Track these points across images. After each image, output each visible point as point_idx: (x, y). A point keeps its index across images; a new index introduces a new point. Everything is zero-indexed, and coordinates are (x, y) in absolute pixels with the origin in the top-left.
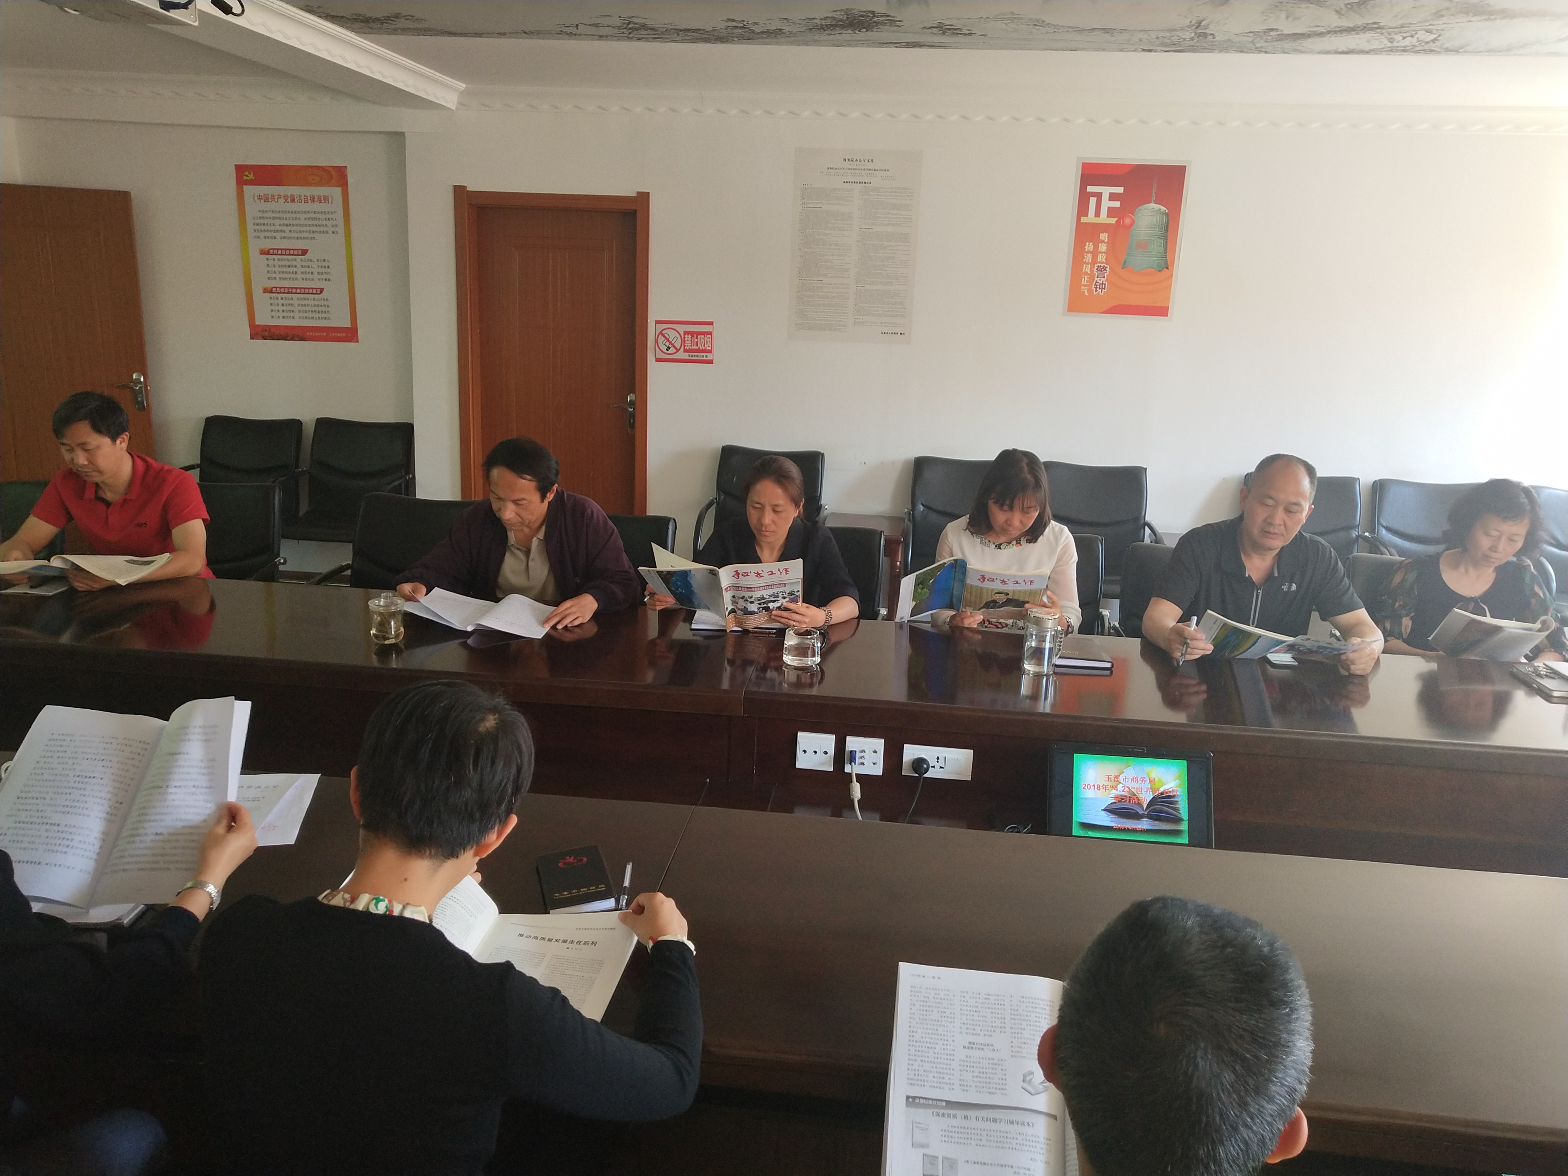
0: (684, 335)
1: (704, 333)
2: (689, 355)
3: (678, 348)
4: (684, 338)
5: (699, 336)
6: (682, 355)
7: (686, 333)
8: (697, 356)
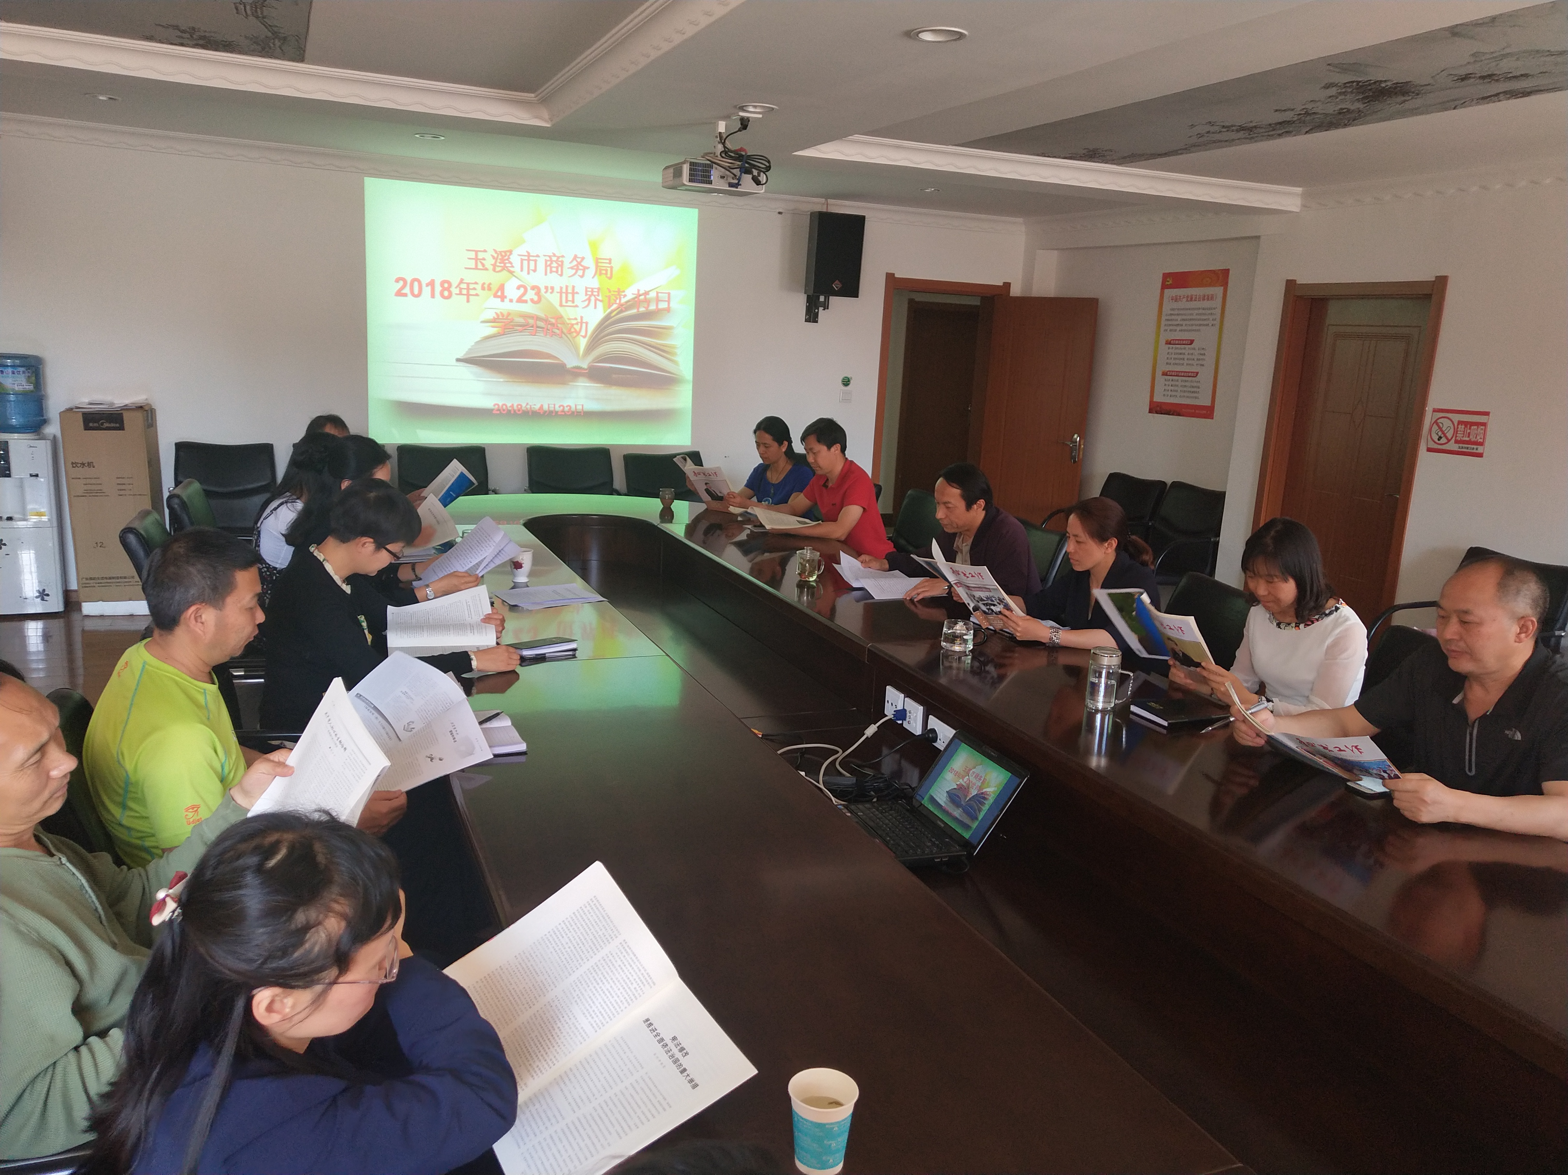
0: (1458, 425)
1: (1478, 424)
2: (1459, 447)
3: (1450, 438)
4: (1458, 428)
5: (1472, 427)
6: (1452, 446)
7: (1460, 423)
8: (1468, 448)
